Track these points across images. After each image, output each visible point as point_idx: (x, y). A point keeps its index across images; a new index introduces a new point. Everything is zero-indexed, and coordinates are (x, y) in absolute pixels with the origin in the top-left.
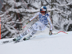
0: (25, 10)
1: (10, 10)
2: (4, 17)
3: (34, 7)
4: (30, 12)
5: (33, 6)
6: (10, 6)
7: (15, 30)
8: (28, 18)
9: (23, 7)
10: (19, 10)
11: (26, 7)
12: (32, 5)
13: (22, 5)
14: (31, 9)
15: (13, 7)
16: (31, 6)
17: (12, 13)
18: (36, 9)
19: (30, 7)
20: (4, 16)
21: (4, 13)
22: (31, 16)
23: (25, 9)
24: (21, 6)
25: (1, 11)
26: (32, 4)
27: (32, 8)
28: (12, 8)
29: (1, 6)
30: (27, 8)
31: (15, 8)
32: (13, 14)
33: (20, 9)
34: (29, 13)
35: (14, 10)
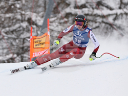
0: (93, 12)
1: (68, 10)
3: (107, 7)
4: (100, 14)
6: (68, 5)
8: (97, 24)
9: (89, 6)
10: (83, 12)
11: (94, 6)
12: (105, 4)
13: (87, 3)
14: (103, 9)
16: (103, 5)
17: (70, 15)
18: (111, 9)
19: (101, 7)
23: (93, 9)
24: (87, 5)
26: (103, 2)
27: (105, 8)
28: (70, 8)
29: (53, 5)
30: (96, 8)
31: (76, 7)
32: (73, 17)
33: (84, 9)
34: (99, 16)
35: (73, 11)
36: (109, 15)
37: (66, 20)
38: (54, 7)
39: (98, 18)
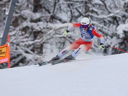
0: (47, 25)
1: (25, 24)
2: (16, 35)
3: (60, 20)
6: (25, 19)
7: (32, 54)
9: (43, 20)
10: (38, 25)
11: (48, 20)
13: (41, 17)
14: (56, 22)
15: (29, 19)
19: (54, 20)
20: (16, 33)
21: (17, 29)
23: (47, 22)
24: (41, 19)
27: (58, 21)
28: (27, 22)
30: (50, 21)
31: (32, 21)
33: (39, 23)
35: (30, 24)
36: (61, 28)
37: (23, 33)
38: (12, 21)
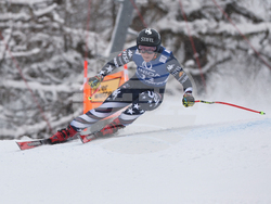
0: (217, 27)
1: (163, 24)
3: (248, 16)
4: (233, 33)
5: (244, 12)
6: (164, 12)
8: (227, 54)
9: (208, 15)
10: (195, 27)
11: (220, 16)
12: (243, 8)
13: (204, 7)
14: (238, 21)
15: (173, 13)
17: (169, 35)
18: (256, 21)
19: (234, 15)
22: (238, 48)
23: (217, 20)
24: (203, 12)
25: (130, 30)
27: (242, 18)
28: (169, 19)
29: (130, 13)
30: (223, 18)
31: (182, 17)
32: (175, 39)
33: (198, 22)
34: (229, 36)
35: (175, 25)
36: (252, 34)
38: (133, 16)
39: (228, 40)
